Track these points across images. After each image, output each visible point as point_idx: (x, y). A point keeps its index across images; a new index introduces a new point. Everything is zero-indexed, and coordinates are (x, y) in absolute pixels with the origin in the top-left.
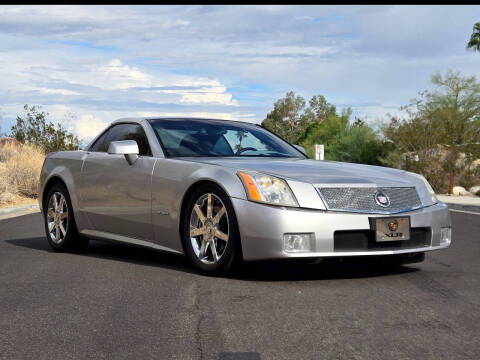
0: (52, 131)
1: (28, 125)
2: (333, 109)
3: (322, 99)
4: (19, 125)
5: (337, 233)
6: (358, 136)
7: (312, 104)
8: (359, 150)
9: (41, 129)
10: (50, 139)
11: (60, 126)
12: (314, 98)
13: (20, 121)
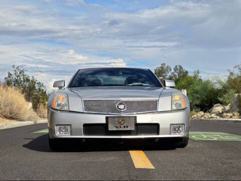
0: (28, 80)
1: (14, 77)
2: (187, 72)
3: (181, 67)
4: (9, 77)
5: (85, 125)
6: (204, 86)
7: (175, 70)
8: (205, 93)
9: (22, 79)
10: (27, 84)
11: (33, 77)
12: (176, 67)
13: (10, 75)
